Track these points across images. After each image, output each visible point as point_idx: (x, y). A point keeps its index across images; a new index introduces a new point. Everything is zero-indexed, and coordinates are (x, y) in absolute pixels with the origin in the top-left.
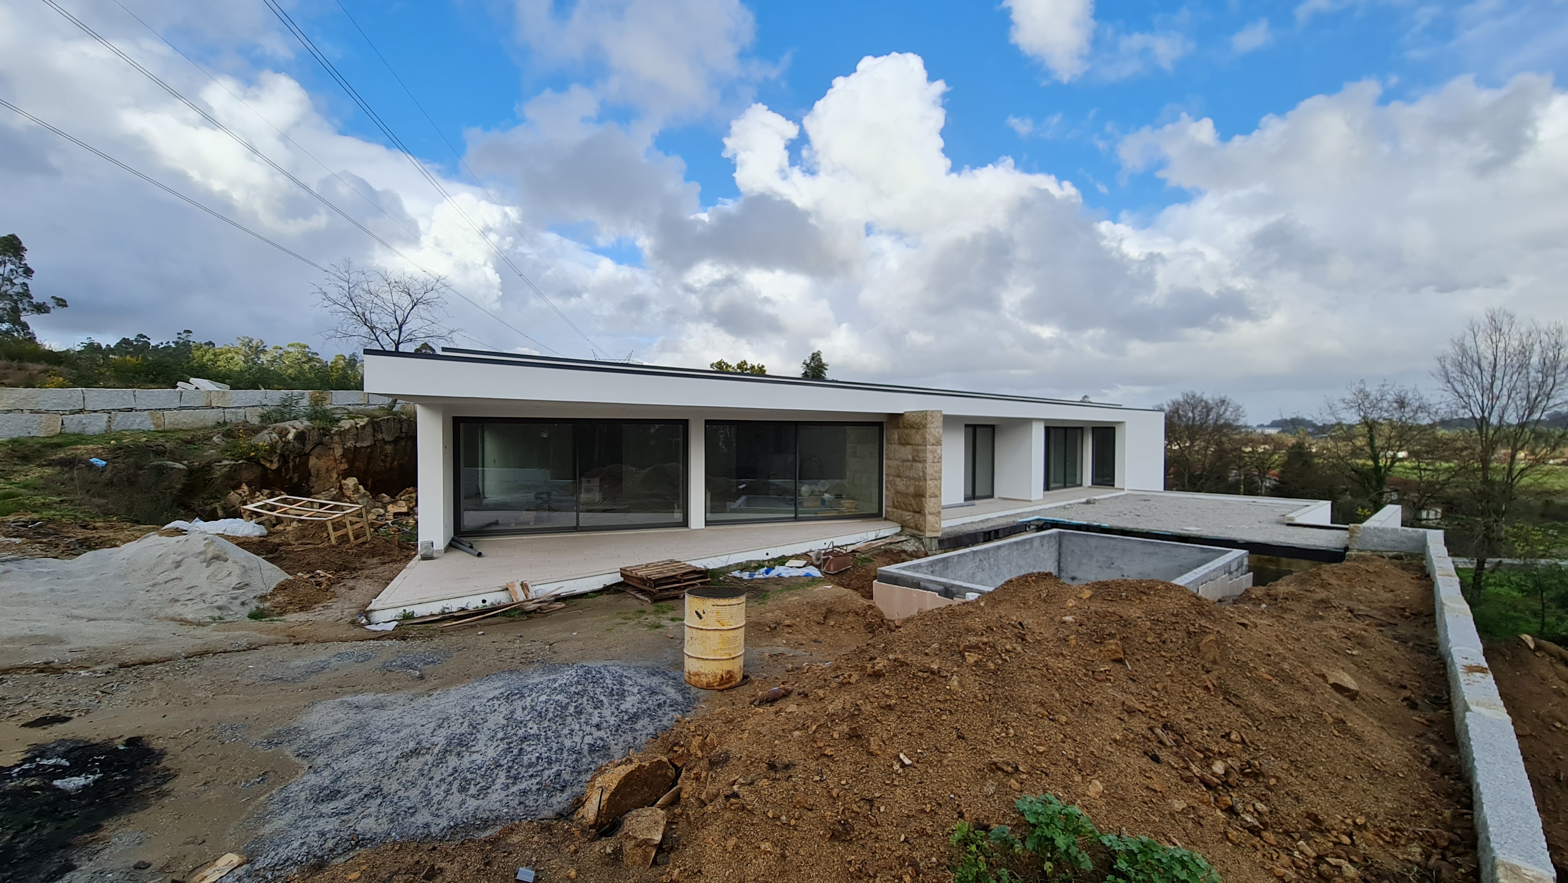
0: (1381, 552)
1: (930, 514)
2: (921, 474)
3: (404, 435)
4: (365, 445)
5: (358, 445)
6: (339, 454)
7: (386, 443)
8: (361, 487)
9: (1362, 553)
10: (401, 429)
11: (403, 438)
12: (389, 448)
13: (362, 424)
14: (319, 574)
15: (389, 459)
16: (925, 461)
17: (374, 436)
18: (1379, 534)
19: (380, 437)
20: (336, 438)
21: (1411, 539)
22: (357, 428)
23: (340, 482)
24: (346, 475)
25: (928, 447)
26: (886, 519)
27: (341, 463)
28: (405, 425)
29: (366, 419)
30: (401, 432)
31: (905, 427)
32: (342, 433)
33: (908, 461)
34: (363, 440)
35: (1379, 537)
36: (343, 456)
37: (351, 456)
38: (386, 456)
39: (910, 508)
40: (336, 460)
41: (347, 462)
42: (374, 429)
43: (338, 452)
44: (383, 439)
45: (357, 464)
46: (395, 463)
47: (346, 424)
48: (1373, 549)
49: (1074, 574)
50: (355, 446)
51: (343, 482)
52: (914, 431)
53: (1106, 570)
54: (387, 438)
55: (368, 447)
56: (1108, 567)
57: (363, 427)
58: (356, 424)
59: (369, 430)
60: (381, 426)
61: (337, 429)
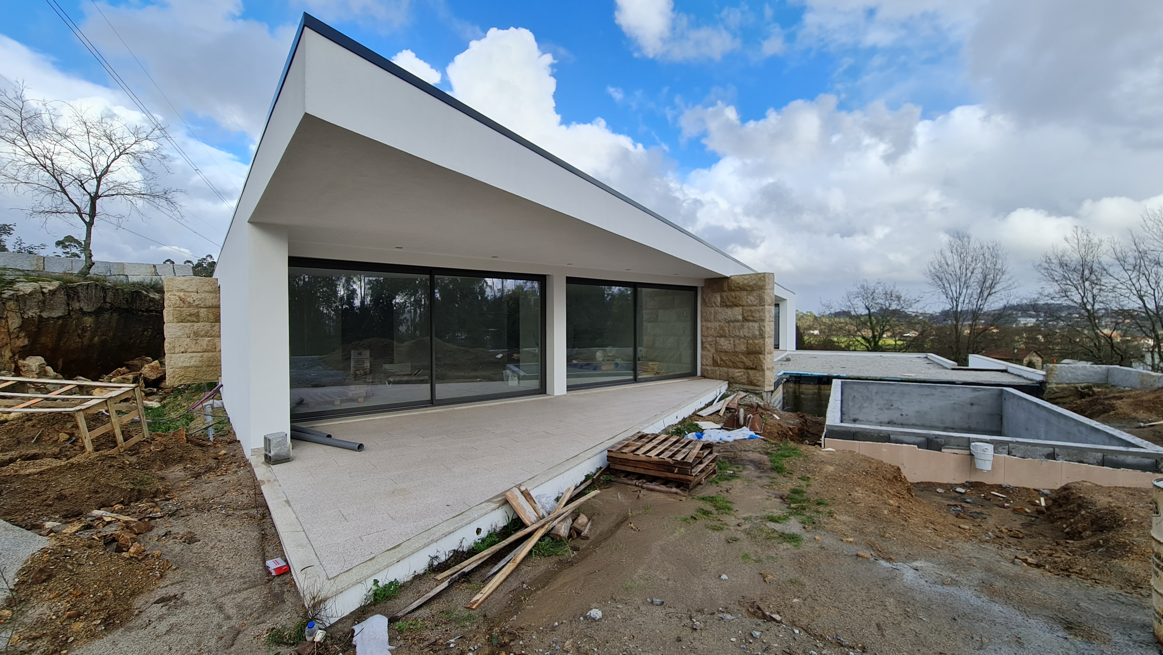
0: (1074, 384)
1: (768, 369)
2: (757, 333)
3: (108, 306)
4: (56, 314)
5: (45, 315)
6: (16, 325)
7: (85, 314)
8: (49, 369)
9: (1060, 386)
10: (104, 298)
11: (107, 310)
12: (88, 321)
13: (51, 288)
14: (100, 518)
15: (88, 334)
16: (763, 320)
17: (68, 305)
18: (1072, 370)
19: (76, 305)
20: (11, 304)
21: (1096, 373)
22: (43, 293)
23: (16, 363)
24: (25, 352)
25: (766, 307)
26: (703, 376)
27: (18, 337)
28: (110, 294)
29: (56, 284)
30: (105, 302)
31: (730, 290)
32: (20, 299)
33: (737, 321)
34: (52, 309)
35: (1071, 373)
36: (21, 328)
37: (34, 329)
38: (84, 330)
39: (740, 365)
40: (9, 334)
41: (28, 336)
42: (68, 296)
43: (14, 322)
44: (81, 309)
45: (43, 339)
46: (96, 339)
47: (26, 288)
48: (1068, 382)
49: (856, 417)
50: (40, 317)
51: (21, 362)
52: (745, 293)
53: (887, 411)
54: (85, 309)
55: (59, 318)
56: (888, 409)
57: (53, 293)
58: (42, 288)
59: (61, 297)
60: (77, 293)
61: (12, 292)
